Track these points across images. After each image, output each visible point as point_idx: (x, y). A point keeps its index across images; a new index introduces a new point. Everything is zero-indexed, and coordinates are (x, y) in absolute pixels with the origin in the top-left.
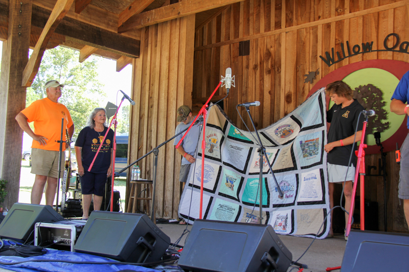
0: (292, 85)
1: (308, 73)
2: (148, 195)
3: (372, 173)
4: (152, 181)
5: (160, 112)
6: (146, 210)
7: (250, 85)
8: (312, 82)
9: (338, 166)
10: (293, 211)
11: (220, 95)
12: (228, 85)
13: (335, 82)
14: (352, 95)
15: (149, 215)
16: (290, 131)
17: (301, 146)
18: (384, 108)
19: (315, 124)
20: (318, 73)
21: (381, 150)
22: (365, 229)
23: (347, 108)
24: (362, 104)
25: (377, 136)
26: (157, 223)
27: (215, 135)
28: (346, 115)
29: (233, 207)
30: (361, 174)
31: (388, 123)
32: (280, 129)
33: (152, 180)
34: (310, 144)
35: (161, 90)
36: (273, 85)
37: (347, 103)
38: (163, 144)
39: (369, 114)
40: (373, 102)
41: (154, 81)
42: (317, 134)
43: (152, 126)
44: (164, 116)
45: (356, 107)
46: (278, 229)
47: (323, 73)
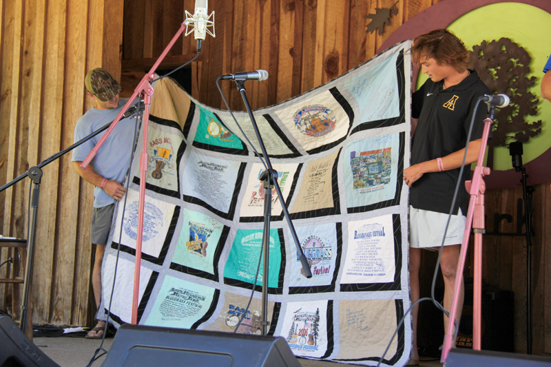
0: (340, 37)
1: (373, 11)
2: (16, 273)
3: (502, 230)
4: (25, 242)
5: (47, 86)
6: (10, 306)
7: (250, 35)
8: (382, 32)
9: (430, 213)
10: (330, 303)
11: (184, 52)
12: (200, 33)
13: (432, 33)
14: (467, 60)
15: (17, 318)
16: (326, 124)
17: (352, 163)
18: (533, 90)
19: (384, 118)
20: (397, 11)
21: (522, 181)
22: (483, 347)
23: (454, 90)
24: (487, 82)
25: (516, 150)
26: (35, 335)
27: (166, 141)
28: (450, 104)
29: (201, 294)
30: (476, 231)
31: (539, 124)
32: (305, 115)
33: (25, 238)
34: (371, 161)
35: (49, 36)
36: (300, 36)
37: (455, 78)
38: (53, 159)
39: (497, 102)
40: (510, 76)
41: (33, 14)
42: (389, 139)
43: (29, 119)
44: (58, 95)
45: (472, 88)
46: (298, 343)
47: (407, 12)
